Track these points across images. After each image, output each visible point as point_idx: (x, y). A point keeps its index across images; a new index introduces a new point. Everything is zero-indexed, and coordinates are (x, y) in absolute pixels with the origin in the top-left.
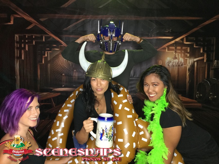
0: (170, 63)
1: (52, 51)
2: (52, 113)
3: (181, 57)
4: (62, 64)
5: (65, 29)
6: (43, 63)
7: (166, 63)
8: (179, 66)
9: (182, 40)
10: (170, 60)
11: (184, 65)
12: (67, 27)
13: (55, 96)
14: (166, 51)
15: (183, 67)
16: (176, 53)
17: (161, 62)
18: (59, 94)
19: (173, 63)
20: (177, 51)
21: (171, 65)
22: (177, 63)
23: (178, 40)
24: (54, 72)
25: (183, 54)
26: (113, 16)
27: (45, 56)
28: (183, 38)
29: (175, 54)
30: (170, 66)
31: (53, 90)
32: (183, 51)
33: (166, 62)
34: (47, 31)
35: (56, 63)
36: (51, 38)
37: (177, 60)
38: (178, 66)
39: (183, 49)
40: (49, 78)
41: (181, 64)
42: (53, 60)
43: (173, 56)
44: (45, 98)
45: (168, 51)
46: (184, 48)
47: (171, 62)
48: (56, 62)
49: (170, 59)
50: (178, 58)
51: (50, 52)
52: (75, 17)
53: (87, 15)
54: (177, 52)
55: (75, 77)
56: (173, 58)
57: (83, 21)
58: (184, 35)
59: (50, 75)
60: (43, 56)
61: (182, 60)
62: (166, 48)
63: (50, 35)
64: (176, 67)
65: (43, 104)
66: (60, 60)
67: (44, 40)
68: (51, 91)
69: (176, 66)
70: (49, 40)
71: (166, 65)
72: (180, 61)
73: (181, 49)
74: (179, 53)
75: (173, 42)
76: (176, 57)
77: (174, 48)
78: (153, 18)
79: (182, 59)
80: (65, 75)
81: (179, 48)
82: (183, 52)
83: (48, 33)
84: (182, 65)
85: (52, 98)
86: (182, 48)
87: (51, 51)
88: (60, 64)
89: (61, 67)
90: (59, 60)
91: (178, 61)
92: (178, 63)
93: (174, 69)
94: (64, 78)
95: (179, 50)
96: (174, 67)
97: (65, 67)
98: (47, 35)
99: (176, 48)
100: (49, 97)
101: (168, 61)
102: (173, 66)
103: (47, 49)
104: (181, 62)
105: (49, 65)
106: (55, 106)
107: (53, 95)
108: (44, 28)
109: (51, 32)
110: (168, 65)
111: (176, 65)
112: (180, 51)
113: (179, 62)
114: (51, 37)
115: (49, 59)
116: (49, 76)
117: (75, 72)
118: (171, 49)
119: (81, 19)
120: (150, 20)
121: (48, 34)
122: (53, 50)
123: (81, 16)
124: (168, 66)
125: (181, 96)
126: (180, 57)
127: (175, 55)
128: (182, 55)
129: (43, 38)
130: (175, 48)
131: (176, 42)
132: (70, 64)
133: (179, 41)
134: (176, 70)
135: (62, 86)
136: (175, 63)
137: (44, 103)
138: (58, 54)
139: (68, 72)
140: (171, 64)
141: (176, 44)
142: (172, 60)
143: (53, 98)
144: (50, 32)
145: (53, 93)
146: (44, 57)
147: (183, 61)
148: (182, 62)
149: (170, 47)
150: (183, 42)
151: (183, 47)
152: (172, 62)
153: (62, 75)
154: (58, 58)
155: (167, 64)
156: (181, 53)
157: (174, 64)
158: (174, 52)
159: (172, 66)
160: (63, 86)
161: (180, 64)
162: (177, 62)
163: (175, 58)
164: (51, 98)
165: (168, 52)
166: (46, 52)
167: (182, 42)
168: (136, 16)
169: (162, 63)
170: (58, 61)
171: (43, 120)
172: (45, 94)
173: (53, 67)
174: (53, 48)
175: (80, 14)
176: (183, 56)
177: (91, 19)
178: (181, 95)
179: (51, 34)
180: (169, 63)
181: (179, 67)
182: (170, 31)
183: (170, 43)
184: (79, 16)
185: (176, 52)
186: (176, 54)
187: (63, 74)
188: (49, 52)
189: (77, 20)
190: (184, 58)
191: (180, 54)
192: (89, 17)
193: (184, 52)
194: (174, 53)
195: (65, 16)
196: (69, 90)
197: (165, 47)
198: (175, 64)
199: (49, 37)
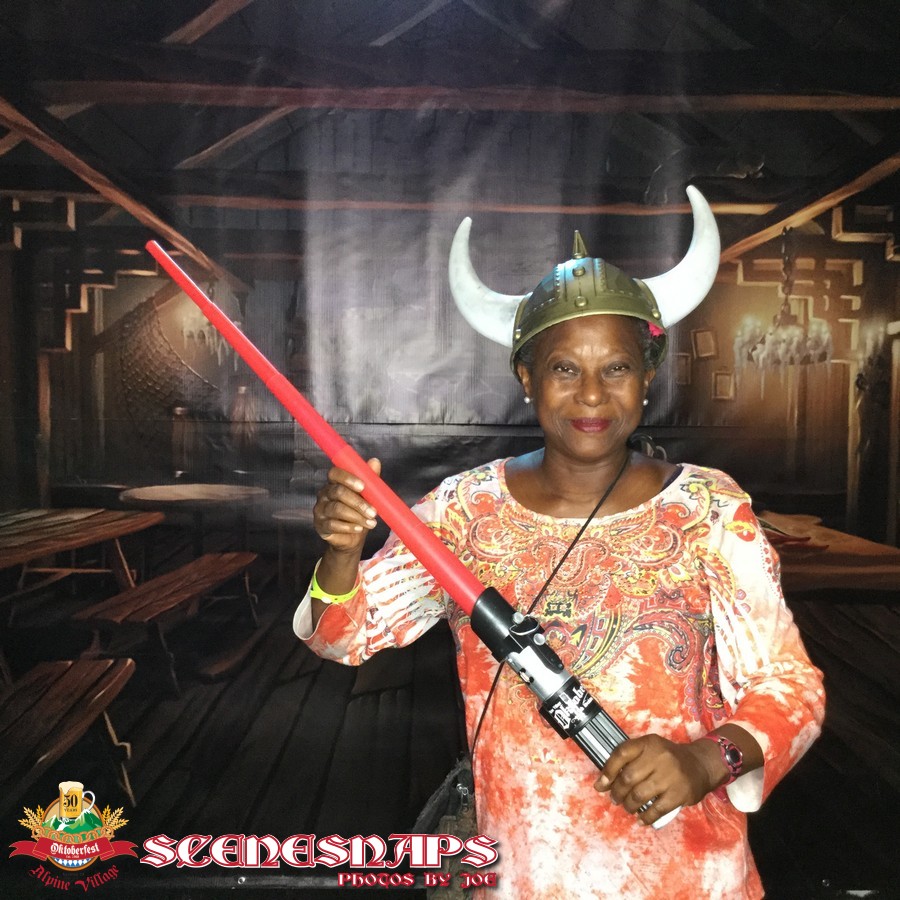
0: (759, 346)
1: (116, 280)
2: (119, 620)
3: (818, 313)
4: (171, 356)
5: (187, 163)
6: (69, 345)
7: (736, 348)
8: (806, 360)
9: (824, 219)
10: (758, 331)
11: (833, 358)
12: (203, 150)
13: (135, 529)
14: (735, 284)
15: (829, 367)
16: (790, 293)
17: (712, 343)
18: (156, 517)
19: (776, 343)
20: (796, 282)
21: (761, 357)
22: (795, 344)
23: (799, 219)
24: (130, 400)
25: (826, 297)
26: (447, 92)
27: (79, 307)
28: (830, 211)
29: (786, 300)
30: (757, 367)
31: (121, 498)
32: (828, 283)
33: (738, 342)
34: (87, 174)
35: (138, 348)
36: (112, 213)
37: (794, 333)
38: (801, 363)
39: (828, 268)
40: (102, 428)
41: (819, 351)
42: (124, 330)
43: (777, 310)
44: (76, 538)
45: (746, 278)
46: (832, 264)
47: (763, 342)
48: (139, 342)
49: (759, 324)
50: (801, 321)
51: (105, 291)
52: (245, 95)
53: (307, 86)
54: (794, 287)
55: (244, 422)
56: (775, 317)
57: (287, 118)
58: (834, 197)
59: (105, 415)
60: (70, 311)
61: (821, 329)
62: (735, 267)
63: (106, 198)
64: (791, 368)
65: (67, 572)
66: (160, 333)
67: (71, 223)
68: (109, 501)
69: (792, 361)
70: (100, 221)
71: (737, 357)
72: (810, 336)
73: (819, 273)
74: (807, 294)
75: (774, 231)
76: (793, 313)
77: (778, 264)
78: (666, 100)
79: (821, 324)
80: (191, 414)
81: (804, 263)
82: (828, 287)
83: (91, 183)
84: (823, 357)
85: (117, 540)
86: (820, 263)
87: (112, 283)
88: (162, 351)
89: (168, 369)
90: (155, 333)
91: (802, 337)
92: (801, 346)
93: (782, 381)
94: (184, 433)
95: (806, 274)
96: (781, 369)
97: (189, 372)
98: (89, 198)
99: (789, 266)
100: (101, 532)
101: (747, 338)
102: (777, 362)
103: (88, 272)
104: (817, 342)
105: (100, 357)
106: (133, 585)
107: (121, 522)
108: (72, 156)
109: (109, 177)
110: (750, 358)
111: (789, 355)
112: (812, 283)
113: (809, 343)
114: (108, 205)
115: (99, 326)
116: (101, 417)
117: (245, 396)
118: (764, 268)
119: (274, 108)
120: (649, 116)
121: (97, 192)
122: (121, 276)
123: (273, 89)
124: (745, 361)
125: (820, 524)
126: (814, 316)
127: (786, 303)
128: (824, 300)
129: (66, 210)
130: (782, 266)
131: (789, 235)
132: (216, 354)
133: (805, 225)
134: (790, 381)
135: (175, 474)
136: (783, 346)
137: (76, 568)
138: (151, 299)
139: (205, 397)
140: (761, 353)
141: (793, 242)
142: (771, 330)
143: (122, 538)
144: (103, 177)
145: (121, 514)
146: (72, 314)
147: (826, 336)
148: (825, 343)
149: (756, 261)
150: (828, 229)
151: (829, 261)
152: (769, 339)
153: (170, 411)
154: (151, 318)
155: (745, 350)
156: (818, 291)
157: (781, 351)
158: (780, 286)
159: (769, 361)
160: (180, 472)
161: (812, 352)
162: (796, 340)
163: (788, 319)
164: (113, 540)
165: (744, 288)
166: (84, 289)
167: (822, 232)
168: (573, 93)
169: (717, 349)
170: (150, 335)
171: (70, 663)
172: (77, 516)
173: (124, 372)
174: (126, 268)
175: (268, 79)
176: (827, 308)
177: (330, 109)
178: (819, 520)
179: (109, 189)
180: (754, 349)
181: (808, 367)
182: (757, 173)
183: (759, 237)
184: (262, 89)
185: (789, 287)
186: (792, 297)
187: (179, 410)
188: (99, 287)
189: (255, 113)
190: (833, 322)
191: (811, 300)
192: (320, 98)
193: (831, 286)
194: (781, 295)
195: (189, 91)
196: (208, 497)
197: (734, 262)
198: (787, 351)
199: (99, 205)
